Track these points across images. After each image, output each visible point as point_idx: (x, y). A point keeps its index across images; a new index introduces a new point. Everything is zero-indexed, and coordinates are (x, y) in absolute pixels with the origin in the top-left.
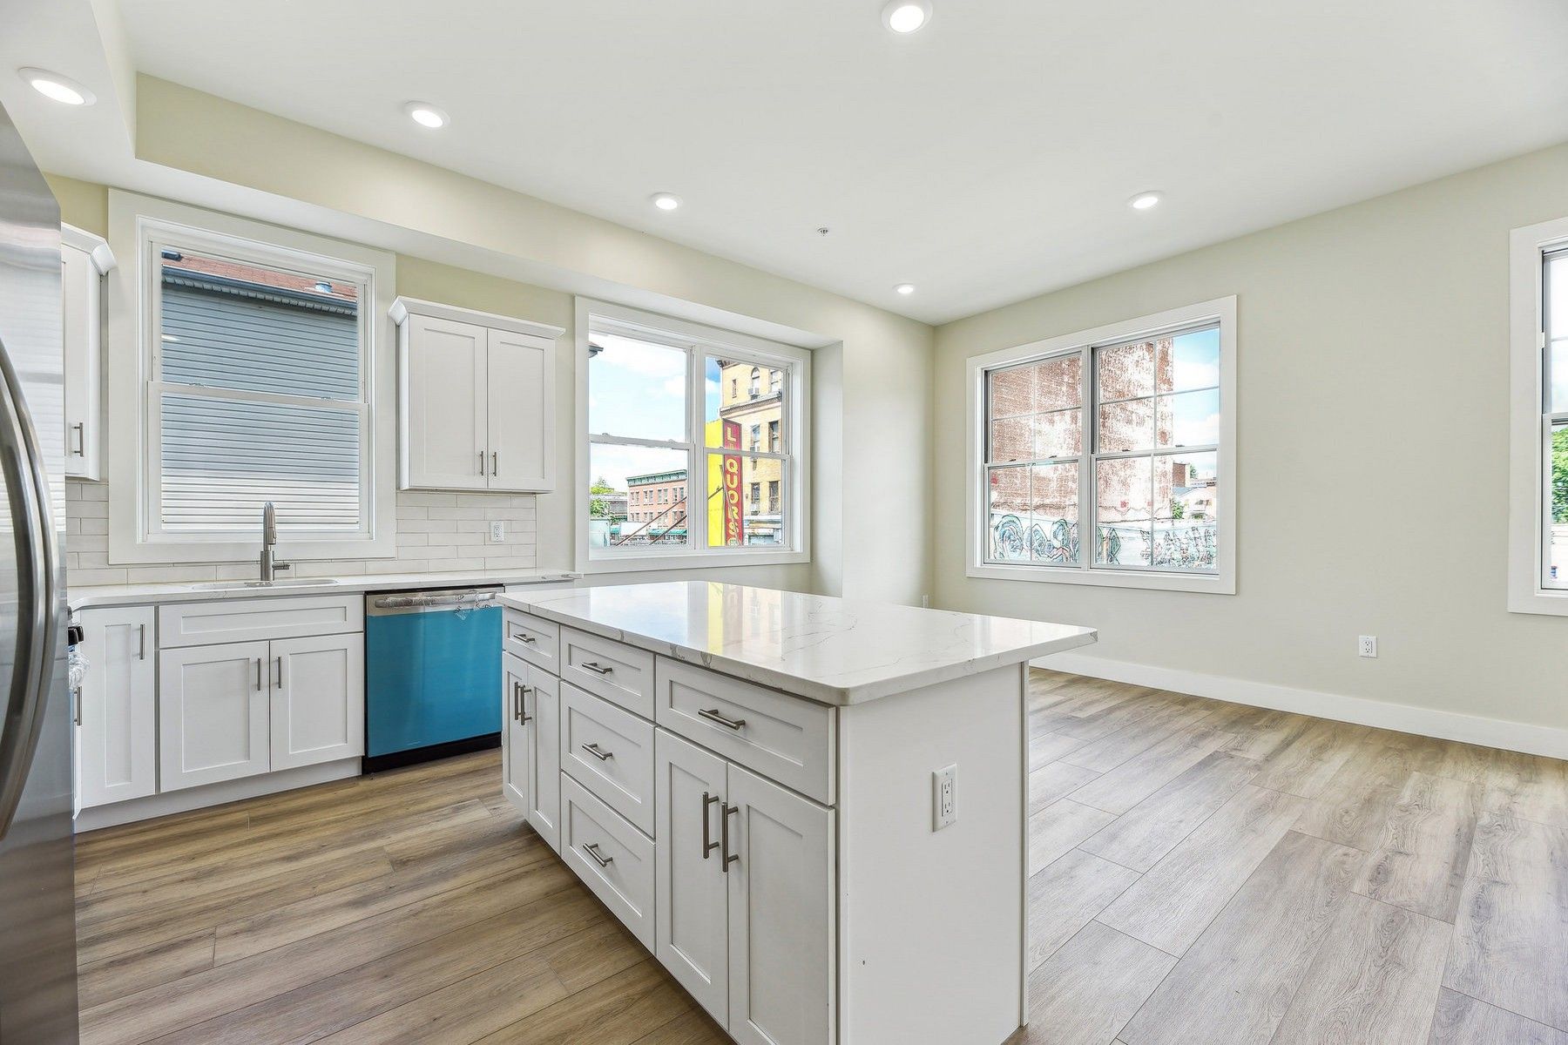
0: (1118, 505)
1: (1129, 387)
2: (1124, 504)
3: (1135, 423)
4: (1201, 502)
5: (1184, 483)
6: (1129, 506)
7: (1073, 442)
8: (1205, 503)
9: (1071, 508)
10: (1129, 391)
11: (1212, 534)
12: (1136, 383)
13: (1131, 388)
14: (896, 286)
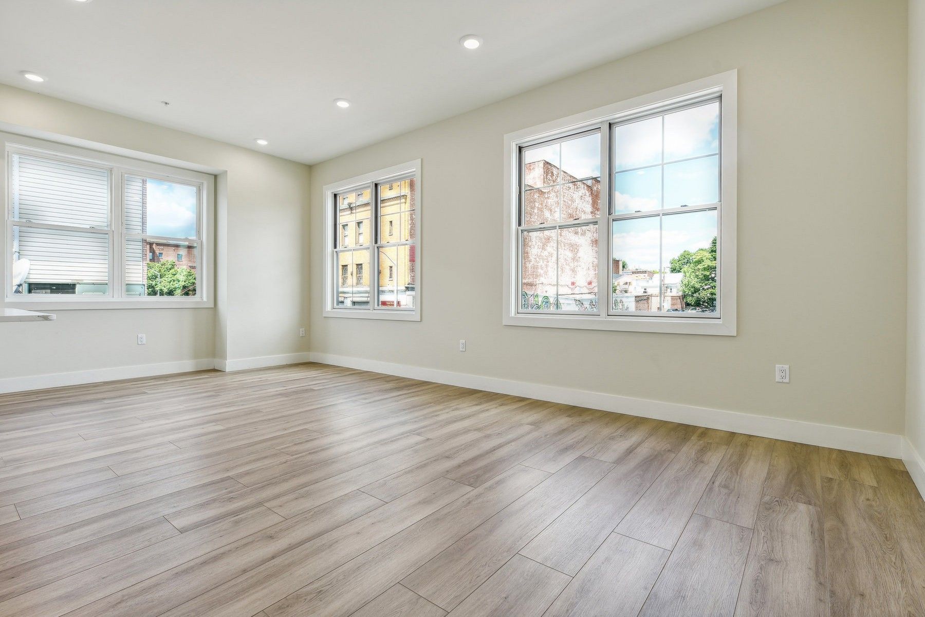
0: (570, 284)
1: (576, 212)
2: (573, 284)
3: (580, 234)
4: (626, 283)
5: (619, 272)
6: (576, 285)
7: (541, 245)
8: (628, 284)
9: (540, 285)
10: (576, 214)
11: (619, 301)
12: (581, 209)
13: (578, 213)
14: (256, 139)
